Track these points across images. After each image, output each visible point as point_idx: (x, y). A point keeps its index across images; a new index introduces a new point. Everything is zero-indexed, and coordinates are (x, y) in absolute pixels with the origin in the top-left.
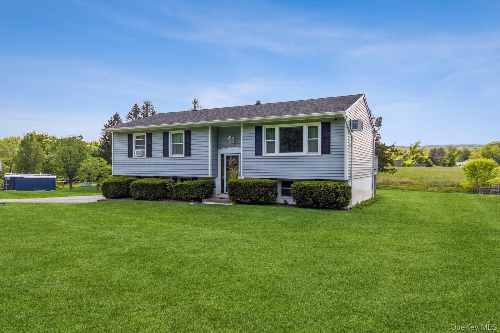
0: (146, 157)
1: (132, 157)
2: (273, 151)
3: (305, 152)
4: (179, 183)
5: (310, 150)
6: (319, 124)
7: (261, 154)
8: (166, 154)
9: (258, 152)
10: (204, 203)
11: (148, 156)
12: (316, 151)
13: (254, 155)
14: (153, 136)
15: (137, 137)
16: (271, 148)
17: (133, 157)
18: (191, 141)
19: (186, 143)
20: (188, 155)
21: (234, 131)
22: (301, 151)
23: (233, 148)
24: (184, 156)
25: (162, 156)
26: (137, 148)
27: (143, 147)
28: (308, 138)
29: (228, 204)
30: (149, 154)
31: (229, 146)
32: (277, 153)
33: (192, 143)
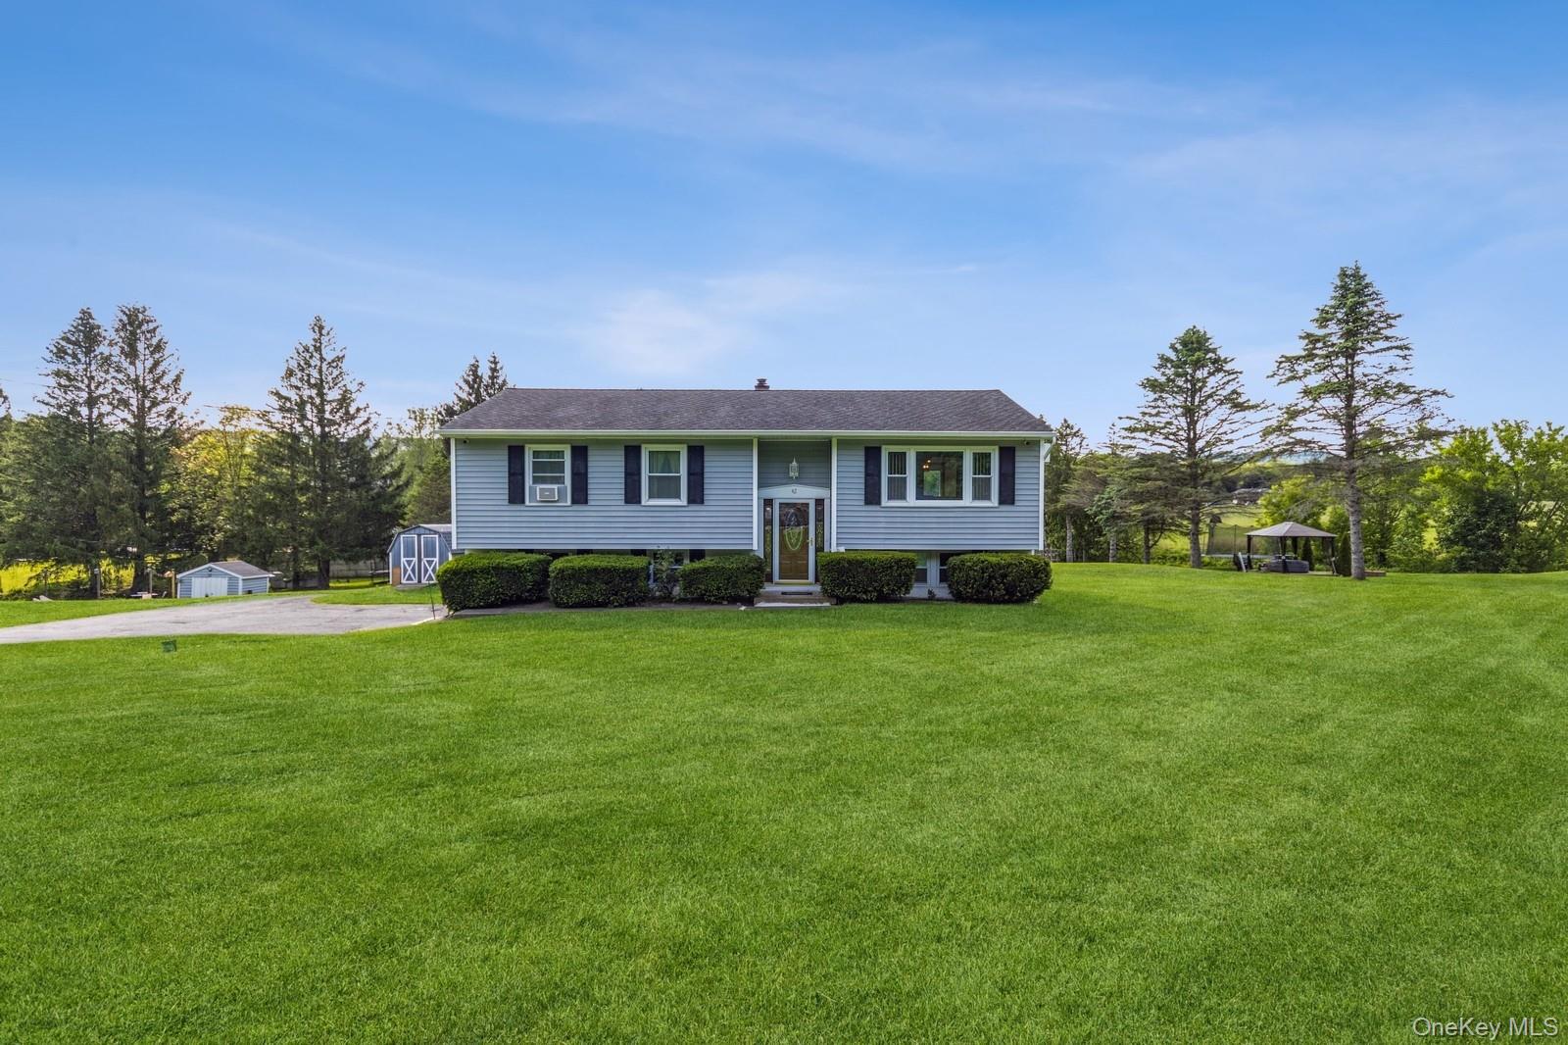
0: (569, 503)
1: (523, 502)
2: (903, 497)
3: (967, 500)
4: (688, 564)
5: (975, 497)
6: (994, 450)
7: (878, 503)
8: (632, 496)
9: (872, 497)
10: (759, 605)
11: (575, 501)
12: (988, 498)
13: (863, 503)
14: (590, 453)
15: (536, 454)
16: (897, 491)
17: (527, 503)
18: (706, 470)
19: (690, 474)
20: (699, 500)
21: (815, 455)
22: (959, 496)
23: (793, 487)
24: (685, 503)
25: (623, 503)
26: (536, 480)
27: (560, 480)
28: (975, 474)
29: (819, 605)
30: (580, 495)
31: (789, 481)
32: (911, 500)
33: (706, 475)
